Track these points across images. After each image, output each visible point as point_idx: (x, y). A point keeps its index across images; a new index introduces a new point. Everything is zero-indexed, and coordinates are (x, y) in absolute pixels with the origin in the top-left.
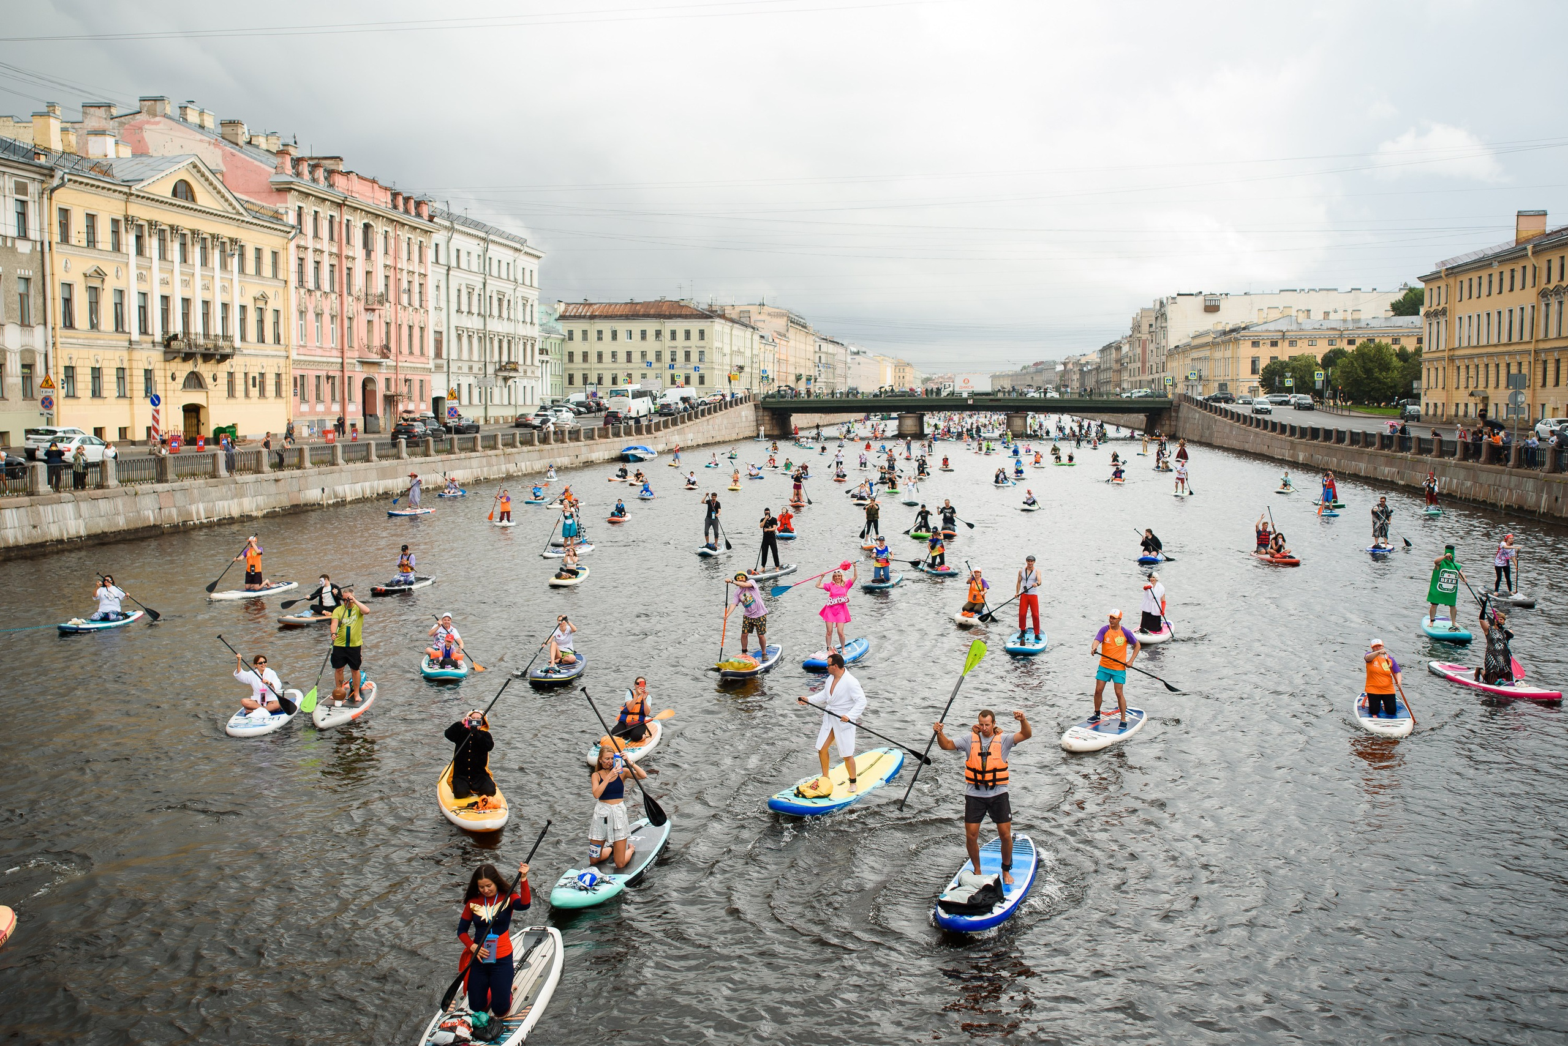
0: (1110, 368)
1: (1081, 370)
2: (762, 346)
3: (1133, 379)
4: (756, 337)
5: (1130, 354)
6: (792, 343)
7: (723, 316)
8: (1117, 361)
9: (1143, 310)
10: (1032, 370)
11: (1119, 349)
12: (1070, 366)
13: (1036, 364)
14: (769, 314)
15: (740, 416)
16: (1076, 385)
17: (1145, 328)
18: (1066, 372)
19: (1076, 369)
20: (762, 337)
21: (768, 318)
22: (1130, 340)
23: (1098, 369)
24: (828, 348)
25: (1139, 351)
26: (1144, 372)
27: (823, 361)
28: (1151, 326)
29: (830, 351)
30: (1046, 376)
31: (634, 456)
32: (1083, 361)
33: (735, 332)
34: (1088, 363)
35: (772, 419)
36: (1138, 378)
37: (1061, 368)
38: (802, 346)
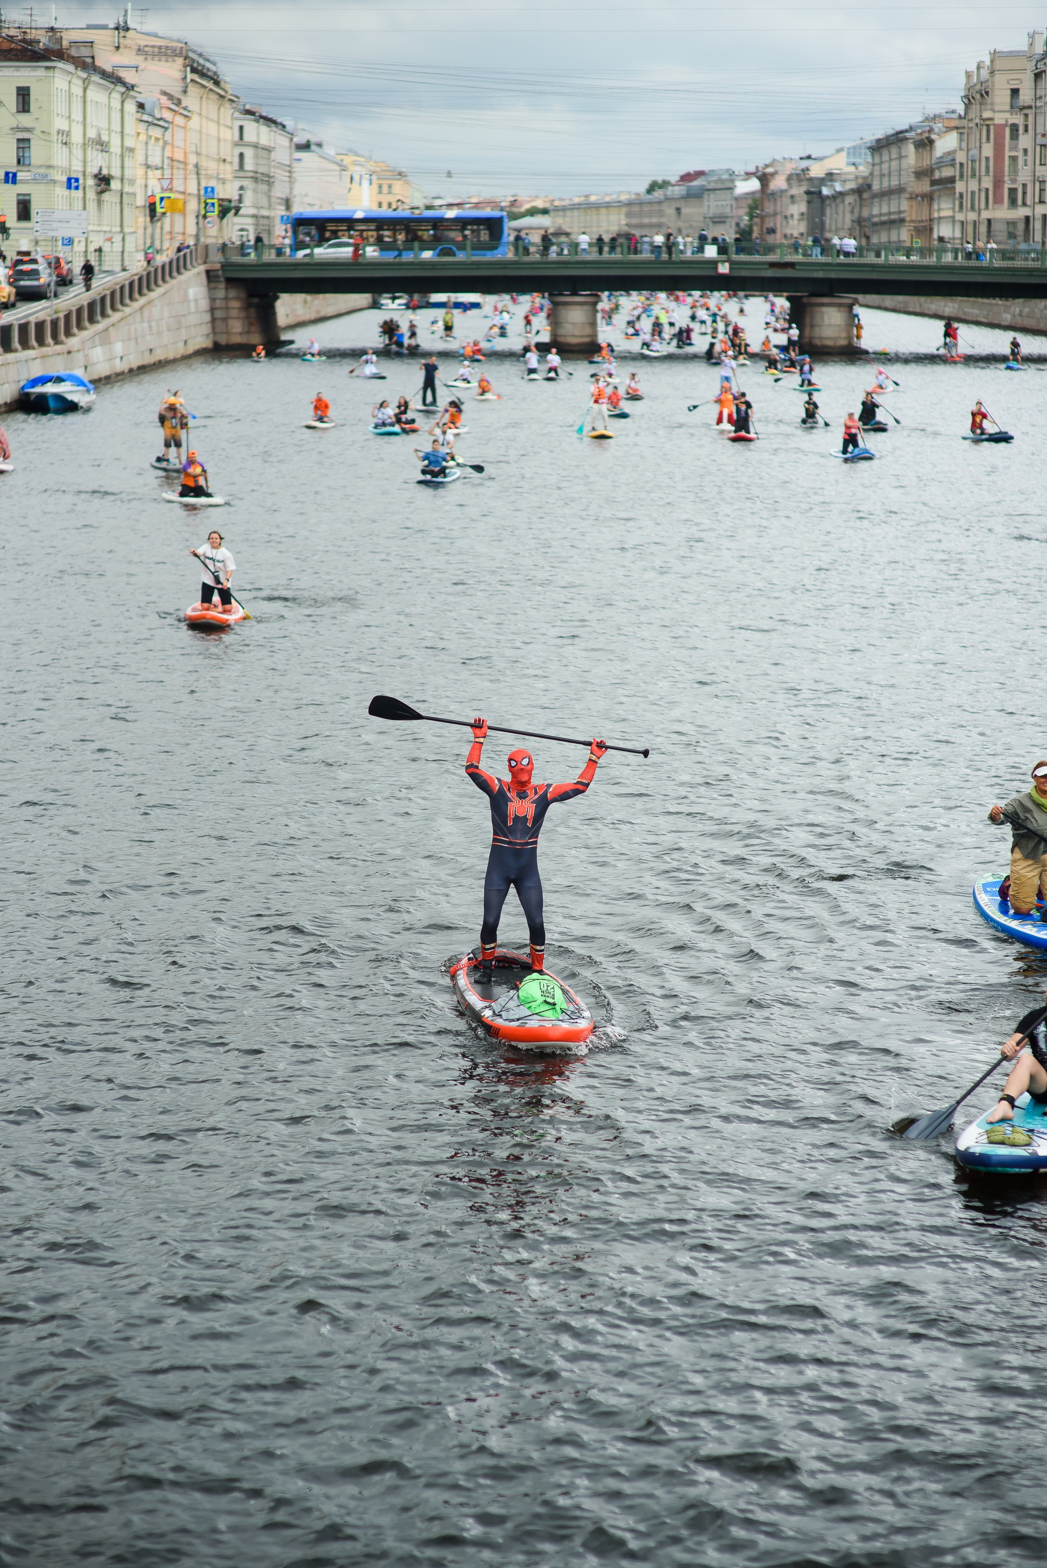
0: (900, 190)
1: (815, 197)
2: (142, 127)
3: (972, 216)
4: (130, 107)
5: (961, 157)
6: (195, 122)
7: (60, 55)
8: (920, 174)
9: (995, 55)
10: (678, 191)
11: (925, 144)
12: (779, 183)
13: (686, 178)
14: (140, 51)
15: (185, 300)
16: (796, 227)
17: (1001, 98)
18: (765, 194)
19: (798, 190)
20: (141, 106)
21: (138, 60)
22: (960, 126)
23: (862, 190)
24: (256, 132)
25: (988, 150)
26: (998, 200)
27: (249, 165)
28: (1015, 92)
29: (264, 141)
30: (713, 205)
31: (59, 398)
32: (817, 171)
33: (93, 93)
34: (830, 176)
35: (247, 306)
36: (985, 215)
37: (754, 185)
38: (212, 128)
